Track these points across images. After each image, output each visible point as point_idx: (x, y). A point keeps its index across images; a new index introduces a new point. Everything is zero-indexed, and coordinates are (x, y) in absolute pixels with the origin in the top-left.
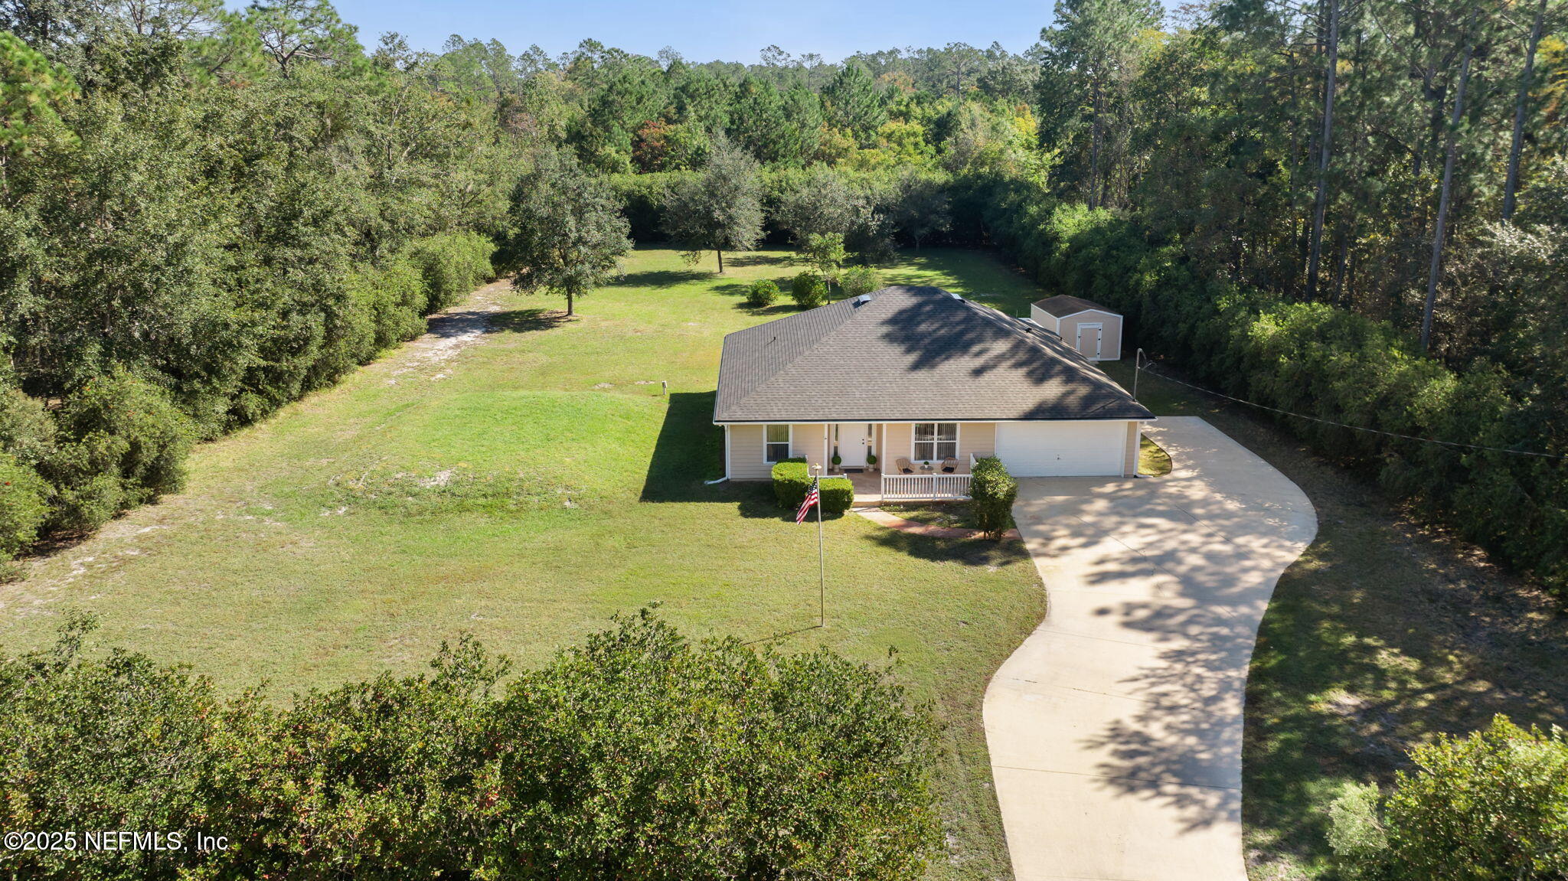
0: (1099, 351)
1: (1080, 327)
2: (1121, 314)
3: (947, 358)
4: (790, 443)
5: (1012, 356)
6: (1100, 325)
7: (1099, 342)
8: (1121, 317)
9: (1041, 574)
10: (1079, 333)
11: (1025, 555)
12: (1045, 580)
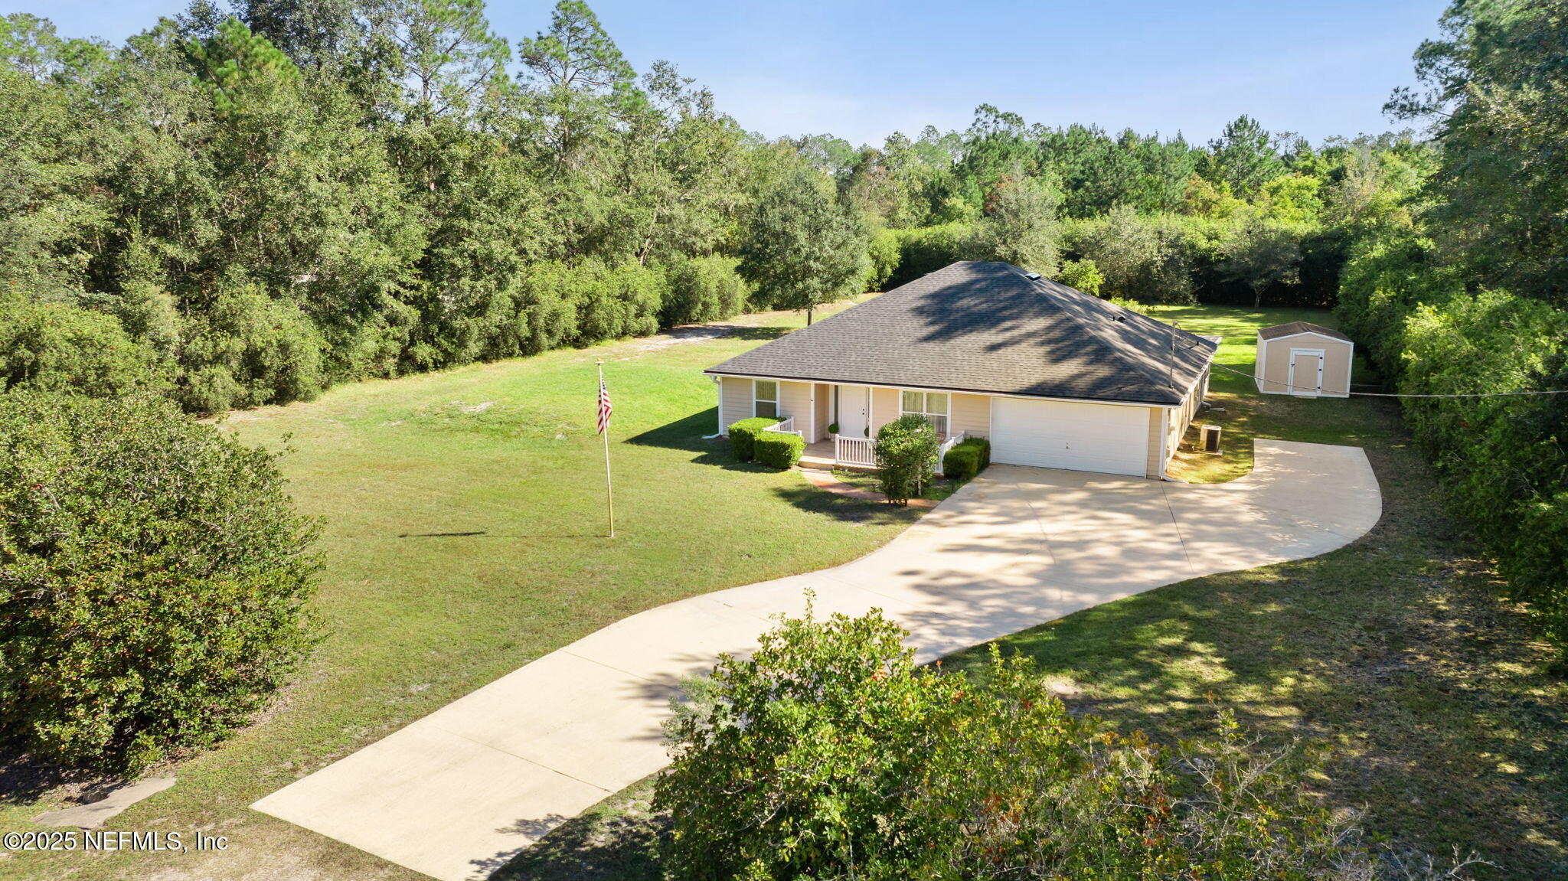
0: (1319, 384)
1: (1294, 353)
2: (1352, 340)
4: (778, 402)
5: (1047, 334)
6: (1321, 353)
7: (1320, 374)
8: (1352, 344)
10: (1292, 361)
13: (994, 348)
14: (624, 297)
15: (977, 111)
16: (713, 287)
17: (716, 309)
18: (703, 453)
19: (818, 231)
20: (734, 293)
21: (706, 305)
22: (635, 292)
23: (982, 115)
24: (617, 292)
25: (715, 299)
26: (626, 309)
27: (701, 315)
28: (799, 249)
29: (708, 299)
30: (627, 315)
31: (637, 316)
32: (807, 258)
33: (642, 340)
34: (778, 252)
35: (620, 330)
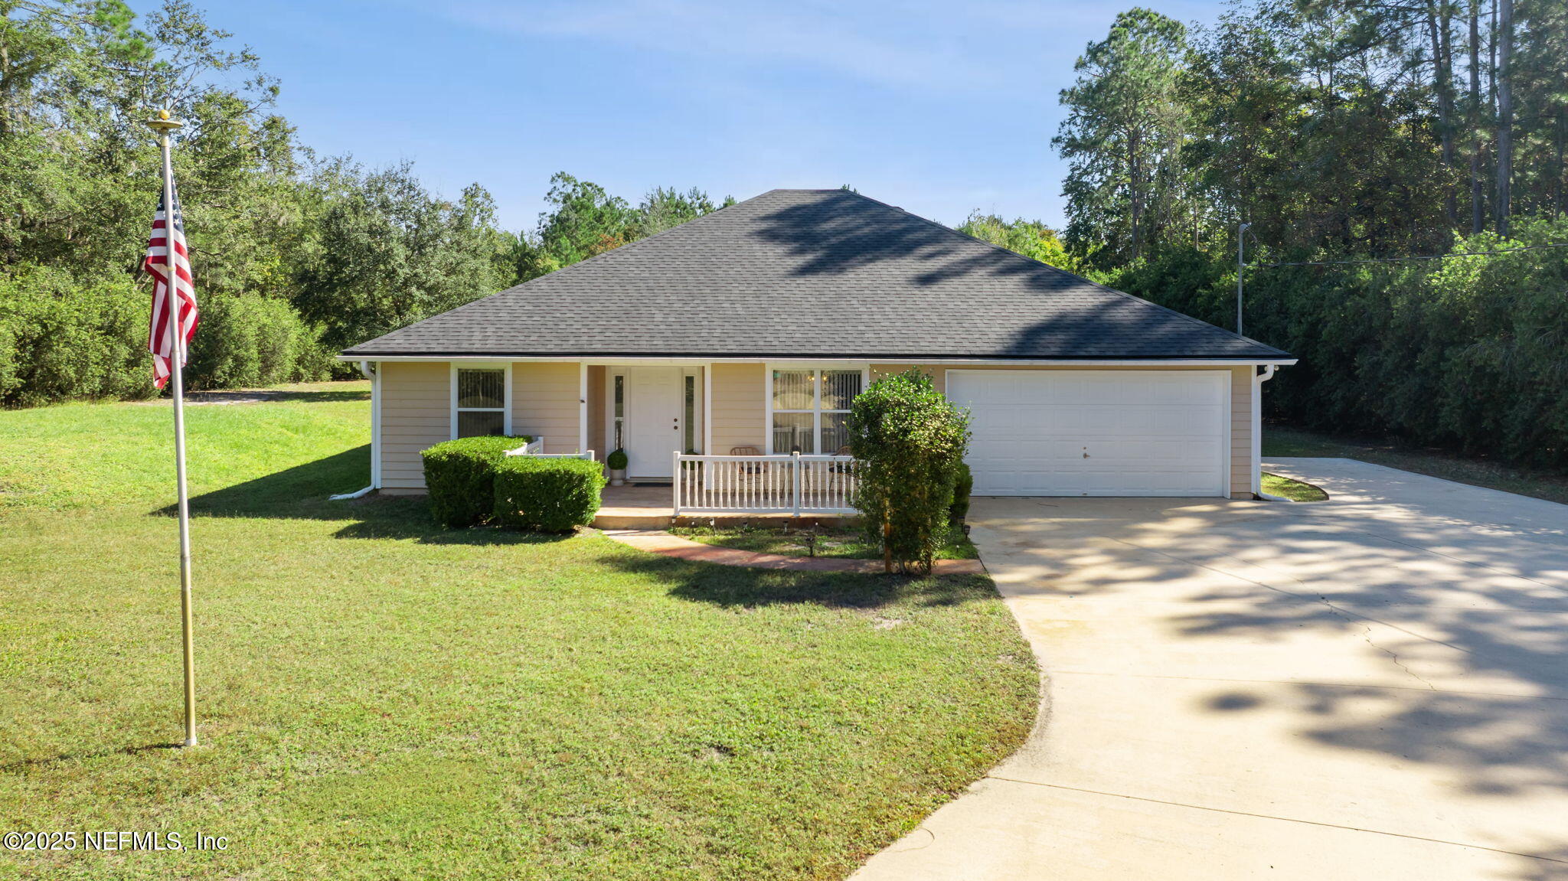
3: (870, 261)
5: (995, 262)
9: (1027, 634)
11: (990, 590)
12: (1036, 649)
13: (927, 280)
14: (110, 330)
15: (553, 179)
16: (251, 332)
17: (254, 367)
18: (352, 522)
19: (422, 247)
20: (281, 348)
21: (239, 362)
22: (129, 323)
23: (559, 183)
24: (97, 321)
25: (254, 352)
26: (112, 349)
27: (231, 375)
28: (394, 271)
29: (242, 352)
30: (113, 359)
31: (131, 363)
32: (406, 283)
33: (138, 405)
34: (361, 277)
35: (97, 384)
